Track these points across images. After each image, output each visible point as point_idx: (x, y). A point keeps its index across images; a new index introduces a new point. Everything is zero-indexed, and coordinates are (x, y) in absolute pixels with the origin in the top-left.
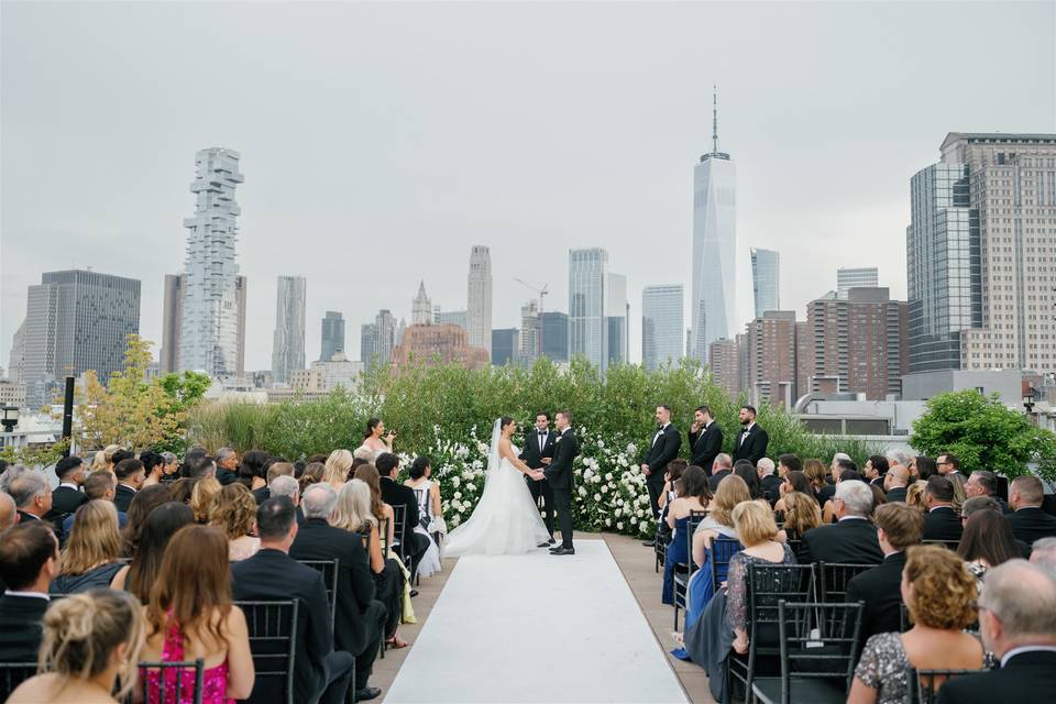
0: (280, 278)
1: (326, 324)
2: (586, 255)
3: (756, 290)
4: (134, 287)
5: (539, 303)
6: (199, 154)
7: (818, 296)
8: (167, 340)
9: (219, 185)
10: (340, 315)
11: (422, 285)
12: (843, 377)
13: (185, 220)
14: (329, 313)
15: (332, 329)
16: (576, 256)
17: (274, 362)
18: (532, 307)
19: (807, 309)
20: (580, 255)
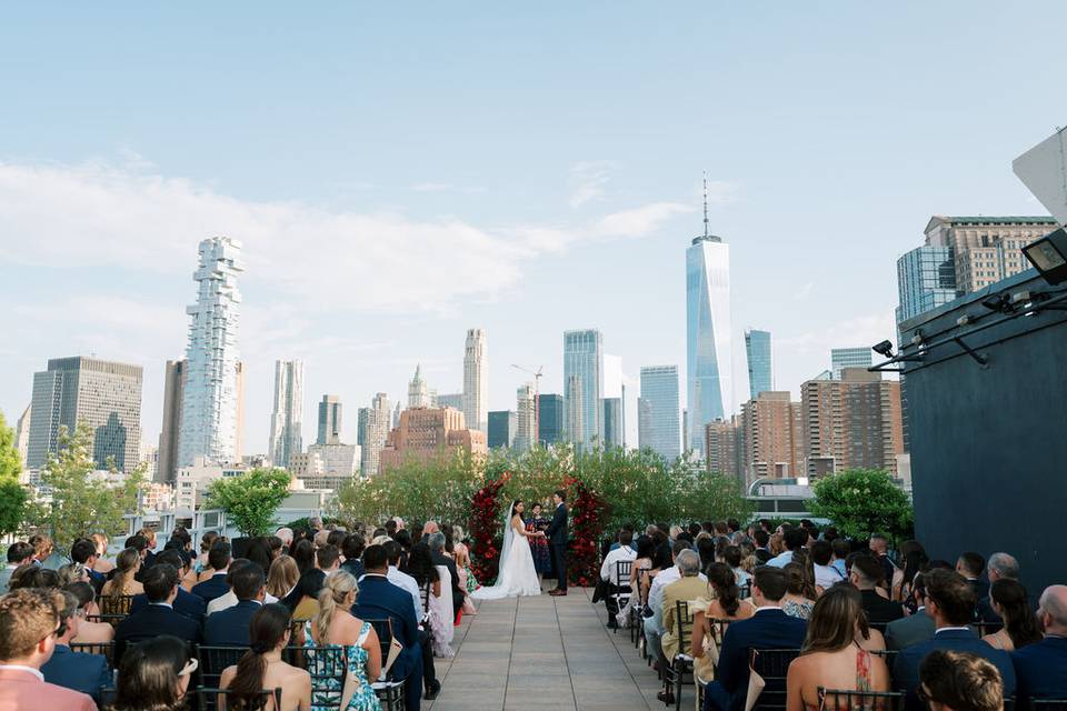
1: (323, 406)
2: (580, 338)
3: (751, 371)
4: (137, 372)
5: (534, 386)
6: (202, 244)
7: (811, 377)
8: (167, 424)
9: (221, 274)
10: (337, 398)
11: (418, 368)
12: (838, 457)
13: (188, 308)
14: (325, 397)
15: (329, 412)
16: (572, 339)
17: (271, 446)
18: (527, 389)
19: (801, 389)
20: (575, 337)
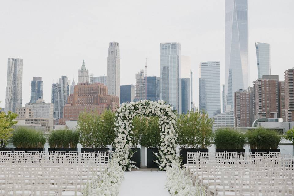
0: (9, 59)
1: (33, 83)
2: (169, 46)
3: (258, 64)
5: (145, 72)
10: (41, 78)
11: (84, 63)
14: (34, 78)
15: (37, 86)
16: (164, 47)
17: (6, 103)
18: (141, 74)
19: (284, 74)
20: (166, 46)
